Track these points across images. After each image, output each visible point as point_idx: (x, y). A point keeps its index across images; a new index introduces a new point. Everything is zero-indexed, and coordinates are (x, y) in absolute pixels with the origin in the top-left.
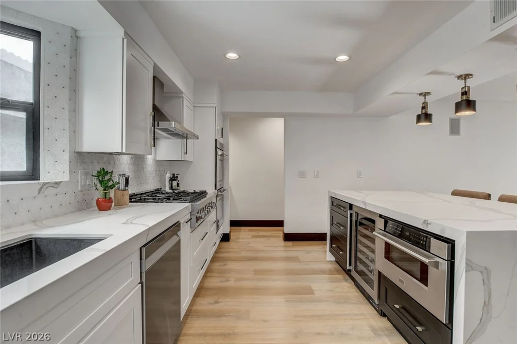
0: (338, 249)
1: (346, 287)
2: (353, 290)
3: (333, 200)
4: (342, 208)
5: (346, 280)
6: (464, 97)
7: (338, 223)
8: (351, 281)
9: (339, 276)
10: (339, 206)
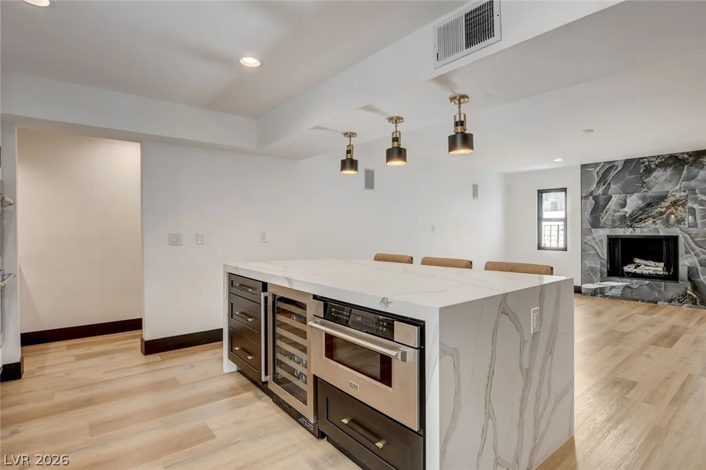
0: (245, 354)
1: (262, 409)
2: (274, 411)
3: (233, 278)
4: (250, 290)
5: (259, 398)
7: (242, 313)
8: (267, 397)
9: (249, 395)
10: (244, 287)
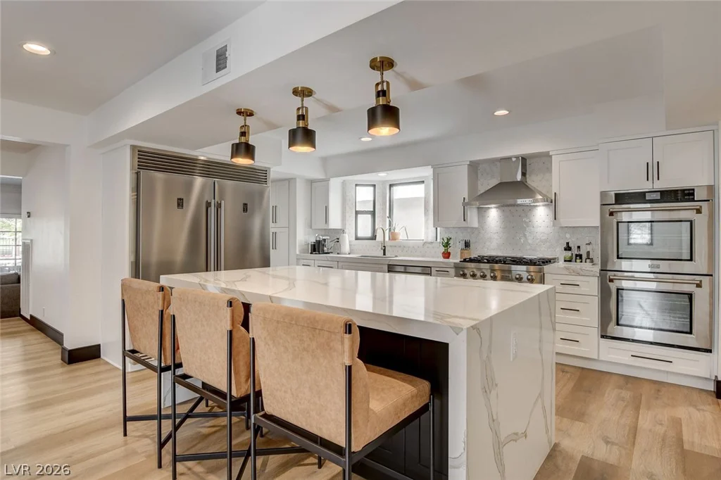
6: (301, 124)
